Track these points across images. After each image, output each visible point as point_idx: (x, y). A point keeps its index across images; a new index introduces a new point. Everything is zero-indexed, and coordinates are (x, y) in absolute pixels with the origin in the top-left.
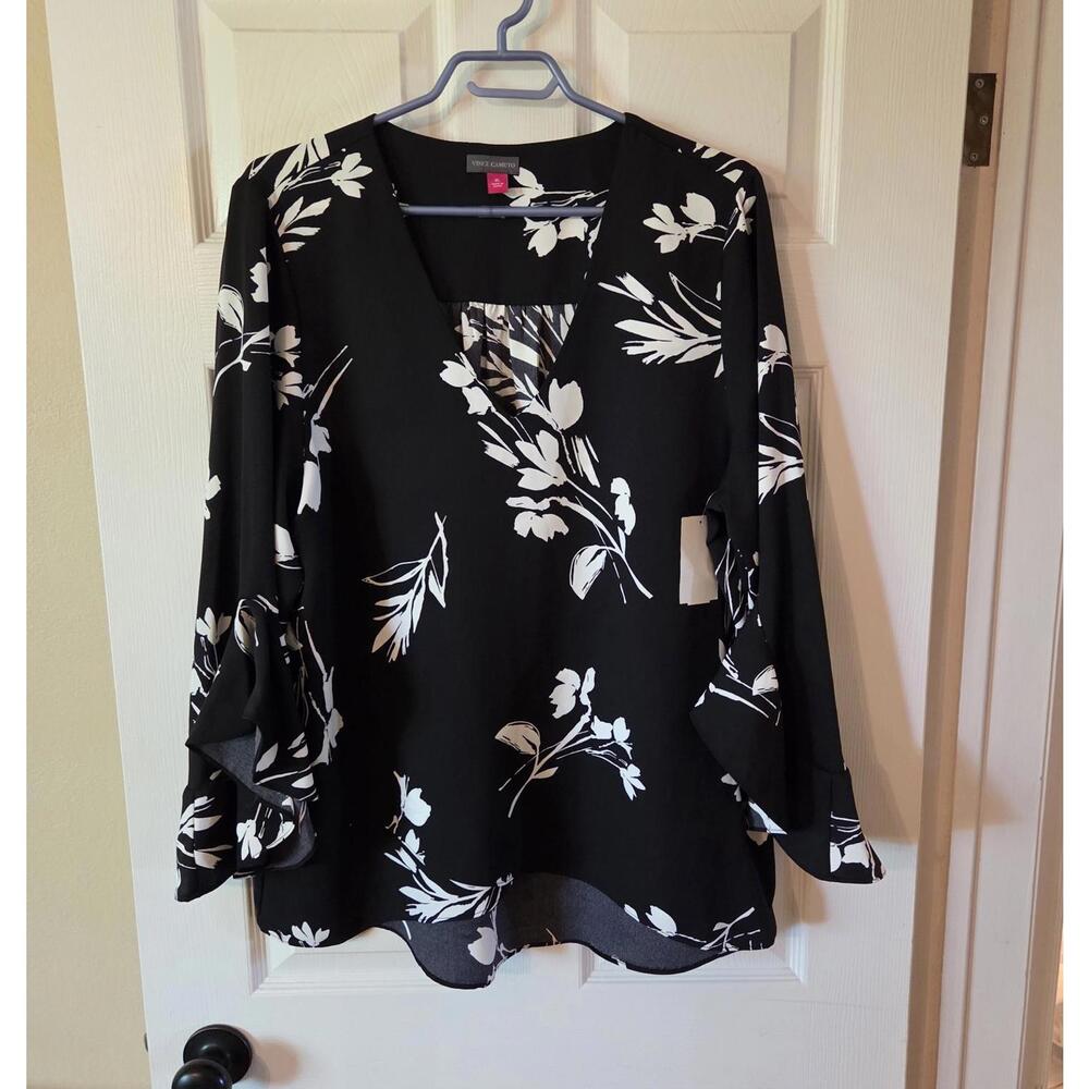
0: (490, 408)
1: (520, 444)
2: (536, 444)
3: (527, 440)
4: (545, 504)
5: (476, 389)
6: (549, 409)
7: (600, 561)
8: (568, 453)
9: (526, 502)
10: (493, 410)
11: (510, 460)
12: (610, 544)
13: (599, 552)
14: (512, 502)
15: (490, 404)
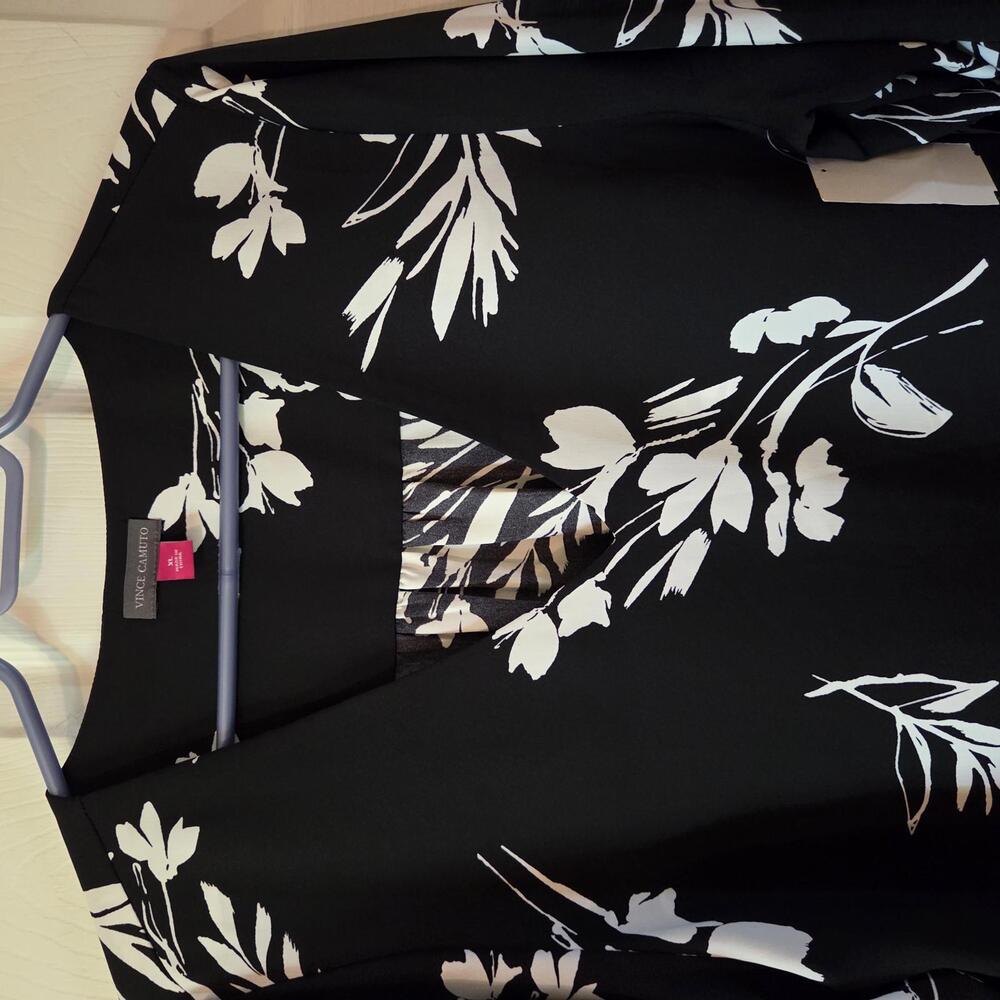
0: (598, 584)
1: (666, 525)
2: (664, 496)
3: (657, 513)
4: (777, 481)
5: (563, 609)
6: (598, 470)
7: (882, 377)
8: (679, 437)
9: (776, 517)
10: (601, 577)
11: (696, 547)
12: (855, 356)
13: (866, 380)
14: (777, 544)
15: (590, 583)
